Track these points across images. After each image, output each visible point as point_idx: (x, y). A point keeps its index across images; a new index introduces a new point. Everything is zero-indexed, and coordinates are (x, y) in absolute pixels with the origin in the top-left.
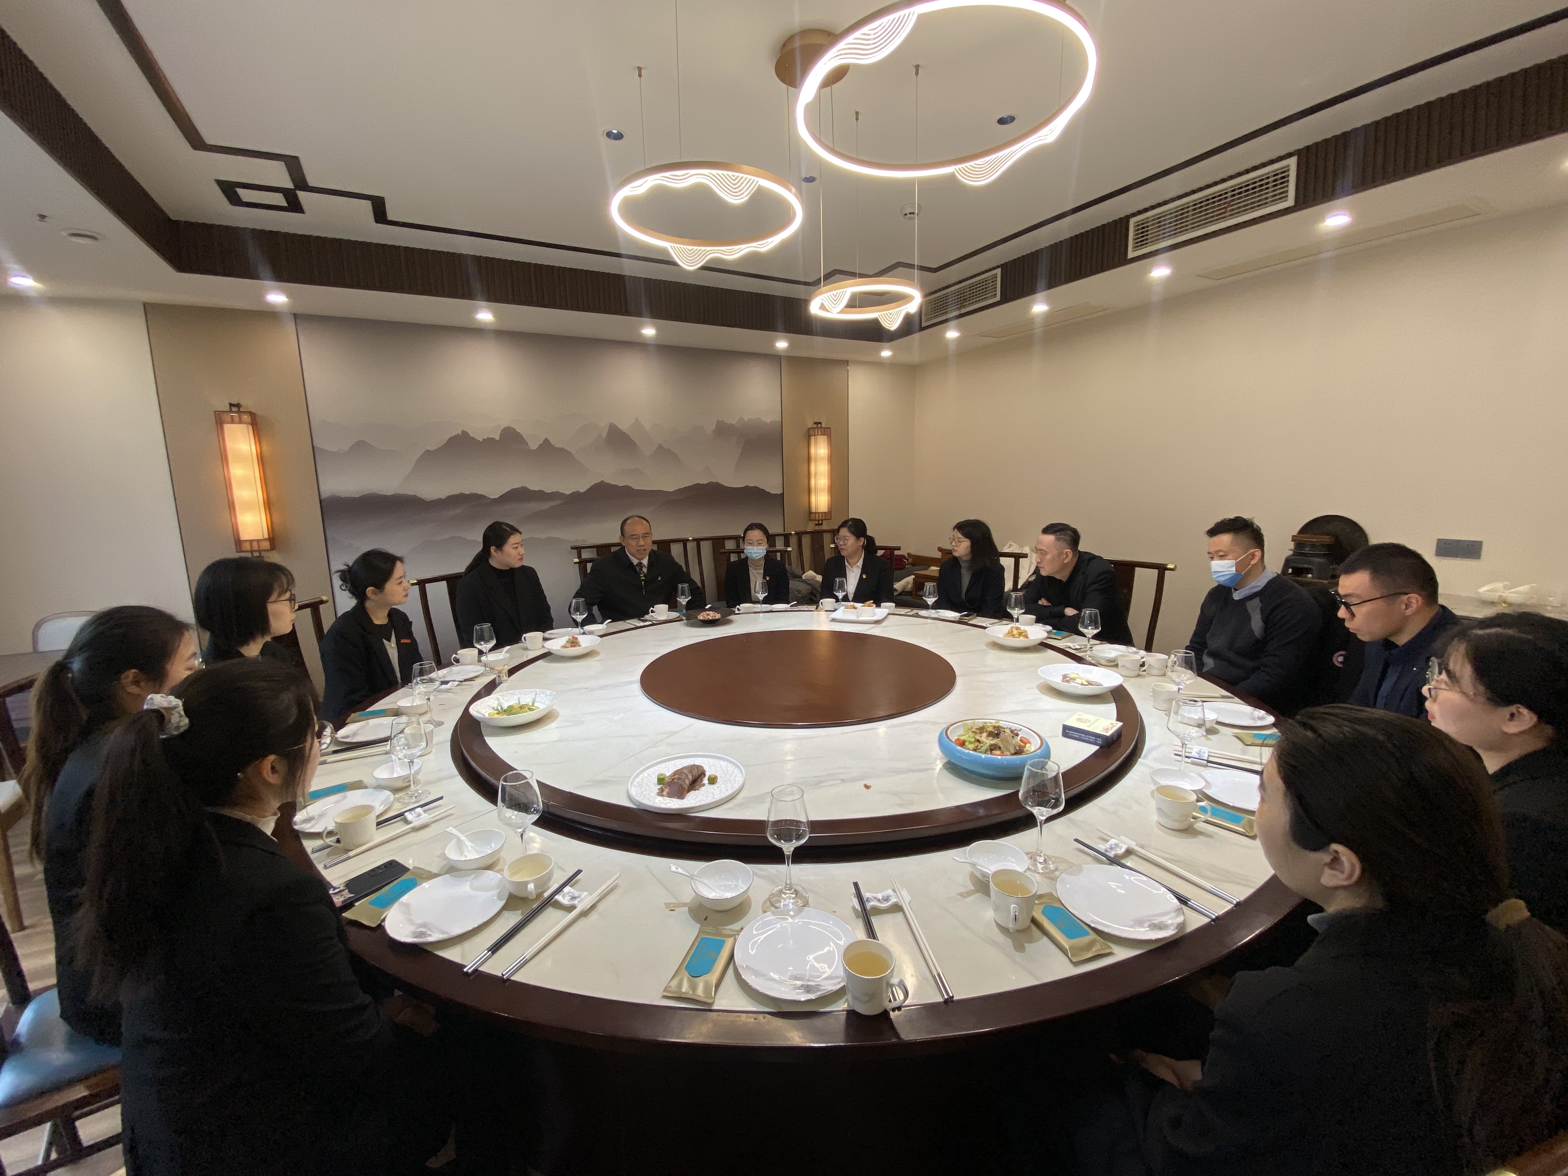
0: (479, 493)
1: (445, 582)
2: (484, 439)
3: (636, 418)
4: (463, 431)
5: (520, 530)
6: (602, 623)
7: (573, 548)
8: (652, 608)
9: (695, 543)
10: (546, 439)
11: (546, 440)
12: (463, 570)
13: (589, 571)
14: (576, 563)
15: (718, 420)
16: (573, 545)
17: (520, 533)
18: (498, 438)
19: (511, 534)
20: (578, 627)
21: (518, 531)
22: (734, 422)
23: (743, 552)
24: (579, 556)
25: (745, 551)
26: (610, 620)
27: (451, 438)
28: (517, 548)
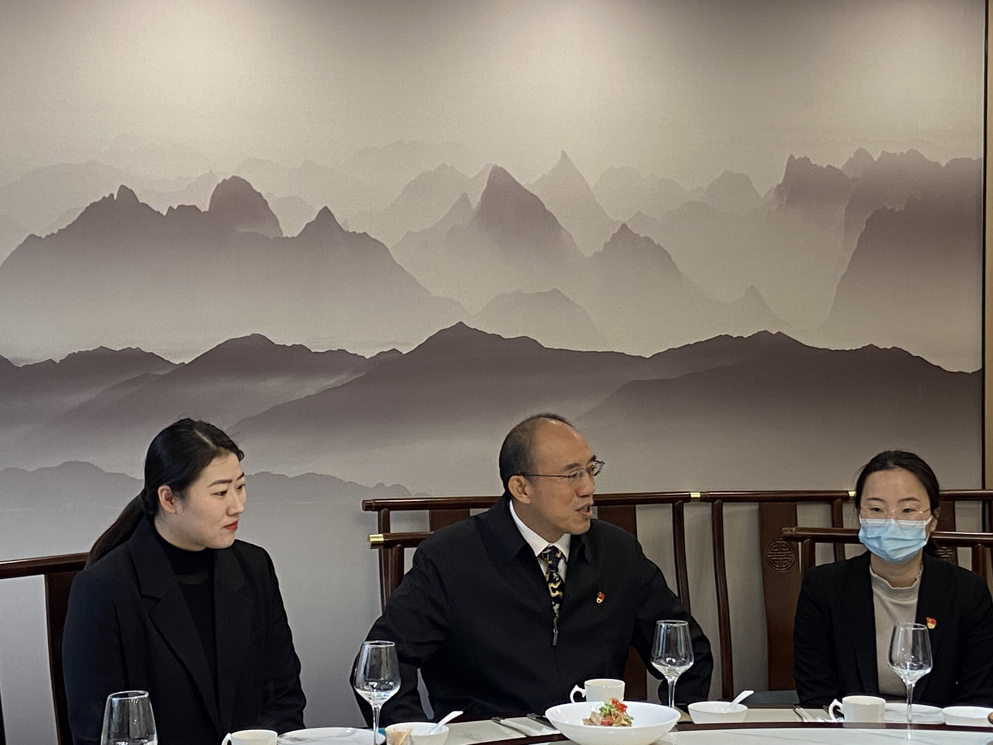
0: (147, 349)
1: (41, 578)
2: (171, 208)
3: (564, 154)
4: (123, 189)
5: (240, 448)
6: (437, 720)
7: (368, 507)
8: (576, 688)
9: (706, 510)
10: (326, 208)
11: (325, 213)
12: (87, 549)
13: (408, 566)
14: (374, 545)
15: (792, 157)
16: (370, 497)
17: (240, 455)
18: (205, 207)
19: (214, 455)
20: (370, 727)
21: (233, 448)
22: (839, 165)
23: (855, 540)
24: (384, 527)
25: (861, 534)
26: (461, 713)
27: (93, 205)
28: (223, 493)
